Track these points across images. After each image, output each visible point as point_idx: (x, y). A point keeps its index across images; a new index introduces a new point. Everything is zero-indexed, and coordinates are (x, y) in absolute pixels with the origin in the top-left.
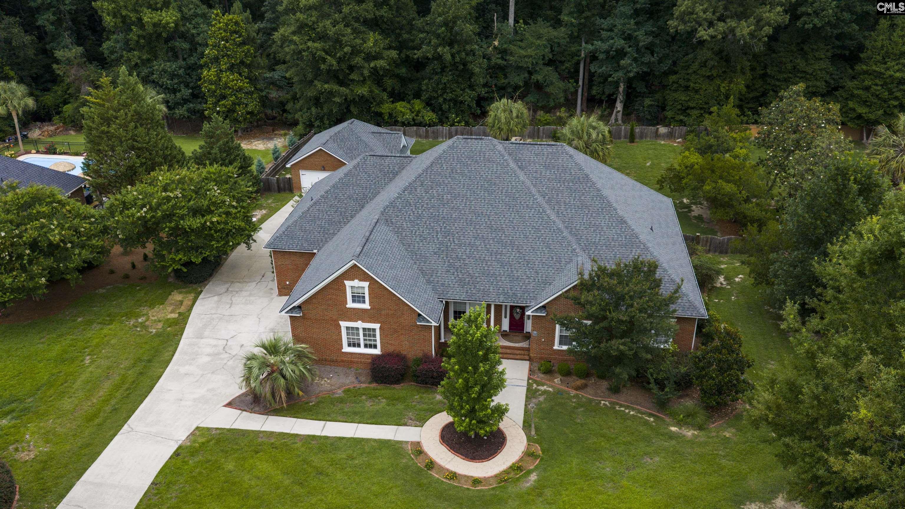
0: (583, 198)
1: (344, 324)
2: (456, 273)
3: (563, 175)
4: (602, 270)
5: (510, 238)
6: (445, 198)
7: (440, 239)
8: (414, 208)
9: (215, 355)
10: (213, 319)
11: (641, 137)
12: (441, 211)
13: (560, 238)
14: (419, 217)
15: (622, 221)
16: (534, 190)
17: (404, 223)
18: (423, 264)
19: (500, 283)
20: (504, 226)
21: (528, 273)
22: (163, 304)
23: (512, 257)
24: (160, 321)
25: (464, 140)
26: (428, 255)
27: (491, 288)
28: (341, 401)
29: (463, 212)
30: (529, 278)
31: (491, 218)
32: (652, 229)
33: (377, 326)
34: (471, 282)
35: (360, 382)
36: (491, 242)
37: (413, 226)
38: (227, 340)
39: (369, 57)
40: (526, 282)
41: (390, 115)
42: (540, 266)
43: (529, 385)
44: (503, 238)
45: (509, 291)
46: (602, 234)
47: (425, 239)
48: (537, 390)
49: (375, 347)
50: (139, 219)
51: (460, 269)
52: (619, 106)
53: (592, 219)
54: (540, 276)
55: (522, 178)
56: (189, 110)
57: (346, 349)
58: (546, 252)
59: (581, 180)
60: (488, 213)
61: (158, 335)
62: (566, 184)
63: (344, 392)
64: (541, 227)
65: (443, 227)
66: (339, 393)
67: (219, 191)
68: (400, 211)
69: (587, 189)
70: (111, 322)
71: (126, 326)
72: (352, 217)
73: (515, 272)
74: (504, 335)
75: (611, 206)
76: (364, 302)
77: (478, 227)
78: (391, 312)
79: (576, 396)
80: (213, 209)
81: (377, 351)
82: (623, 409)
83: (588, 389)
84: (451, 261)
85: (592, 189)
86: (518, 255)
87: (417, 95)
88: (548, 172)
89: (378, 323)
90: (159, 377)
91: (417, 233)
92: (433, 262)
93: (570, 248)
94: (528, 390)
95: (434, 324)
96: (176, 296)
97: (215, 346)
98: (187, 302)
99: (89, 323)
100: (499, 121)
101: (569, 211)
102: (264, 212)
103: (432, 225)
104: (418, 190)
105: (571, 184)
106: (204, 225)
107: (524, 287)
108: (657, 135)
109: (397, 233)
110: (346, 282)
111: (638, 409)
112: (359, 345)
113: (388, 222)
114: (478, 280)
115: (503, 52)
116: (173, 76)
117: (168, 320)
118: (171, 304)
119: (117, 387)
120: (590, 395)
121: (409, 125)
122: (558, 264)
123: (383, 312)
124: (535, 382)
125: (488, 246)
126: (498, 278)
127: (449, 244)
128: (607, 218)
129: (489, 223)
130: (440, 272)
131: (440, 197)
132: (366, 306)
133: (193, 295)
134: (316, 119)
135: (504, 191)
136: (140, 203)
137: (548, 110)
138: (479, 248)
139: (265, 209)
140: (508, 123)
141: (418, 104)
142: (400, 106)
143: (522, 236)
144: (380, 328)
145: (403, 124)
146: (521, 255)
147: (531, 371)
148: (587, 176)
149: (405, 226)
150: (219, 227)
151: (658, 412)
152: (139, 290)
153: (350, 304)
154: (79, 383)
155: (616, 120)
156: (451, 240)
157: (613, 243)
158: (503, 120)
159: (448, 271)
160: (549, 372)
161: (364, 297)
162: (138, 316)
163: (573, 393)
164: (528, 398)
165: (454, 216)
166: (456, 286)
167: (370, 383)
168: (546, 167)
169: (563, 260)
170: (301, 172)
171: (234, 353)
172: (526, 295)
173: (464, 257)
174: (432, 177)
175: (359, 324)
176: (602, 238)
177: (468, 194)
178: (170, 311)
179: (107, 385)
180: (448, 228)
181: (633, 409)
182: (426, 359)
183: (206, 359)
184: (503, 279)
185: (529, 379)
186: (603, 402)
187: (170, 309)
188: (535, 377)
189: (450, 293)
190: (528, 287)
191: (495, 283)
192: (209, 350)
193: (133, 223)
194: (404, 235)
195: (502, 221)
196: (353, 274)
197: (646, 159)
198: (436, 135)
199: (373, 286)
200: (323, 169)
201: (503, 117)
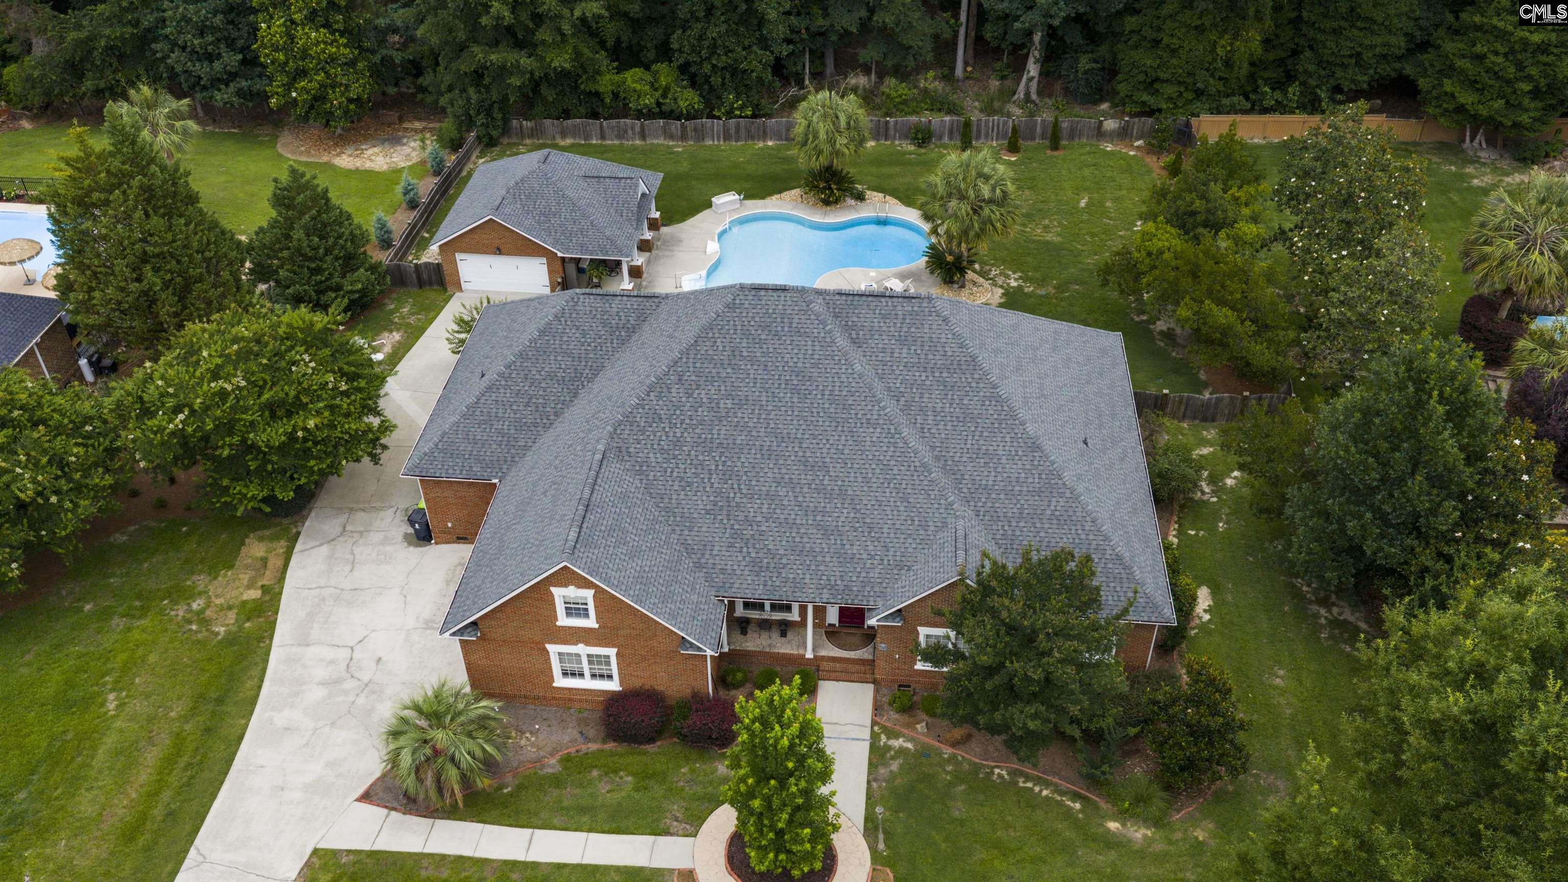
0: (965, 402)
1: (553, 649)
2: (745, 549)
3: (930, 357)
4: (998, 571)
5: (839, 483)
6: (722, 405)
7: (716, 485)
8: (667, 425)
9: (332, 683)
10: (323, 600)
11: (1072, 136)
12: (715, 432)
13: (926, 483)
14: (678, 443)
15: (1035, 446)
16: (878, 386)
17: (651, 455)
18: (686, 532)
19: (822, 568)
20: (827, 460)
21: (871, 548)
22: (231, 567)
23: (842, 519)
24: (230, 608)
25: (753, 293)
26: (695, 515)
27: (808, 576)
28: (557, 781)
29: (754, 433)
30: (872, 557)
31: (804, 445)
32: (1085, 442)
33: (612, 652)
34: (772, 565)
35: (588, 740)
36: (806, 490)
37: (667, 461)
38: (352, 648)
40: (868, 566)
41: (615, 95)
42: (892, 535)
43: (874, 737)
44: (826, 482)
45: (839, 582)
46: (999, 470)
47: (689, 484)
48: (888, 748)
49: (610, 677)
50: (173, 434)
51: (751, 541)
52: (1032, 69)
53: (982, 442)
54: (891, 553)
55: (858, 367)
56: (240, 93)
57: (561, 682)
58: (902, 509)
59: (964, 367)
60: (799, 436)
61: (231, 640)
62: (937, 374)
63: (561, 761)
64: (893, 463)
65: (720, 463)
66: (553, 765)
67: (313, 364)
68: (643, 432)
69: (974, 385)
70: (144, 612)
71: (171, 620)
72: (557, 414)
73: (847, 547)
74: (832, 634)
75: (1014, 417)
76: (587, 616)
77: (781, 462)
78: (634, 633)
79: (952, 759)
80: (305, 400)
81: (614, 686)
82: (1029, 785)
83: (973, 744)
84: (736, 527)
85: (981, 385)
86: (852, 515)
88: (905, 351)
89: (613, 646)
90: (241, 738)
91: (675, 474)
92: (704, 529)
93: (942, 502)
94: (874, 748)
95: (709, 653)
96: (255, 549)
97: (332, 662)
98: (275, 562)
99: (105, 614)
100: (816, 137)
101: (941, 427)
102: (397, 336)
103: (701, 458)
104: (673, 390)
105: (945, 375)
106: (292, 437)
107: (863, 574)
108: (1100, 133)
109: (640, 472)
110: (553, 589)
111: (1056, 785)
112: (582, 675)
113: (621, 453)
114: (784, 561)
116: (202, 29)
117: (244, 603)
118: (247, 567)
119: (169, 762)
120: (975, 756)
121: (650, 115)
122: (922, 532)
123: (621, 632)
124: (885, 729)
125: (800, 499)
126: (819, 558)
127: (732, 495)
128: (1008, 439)
129: (800, 454)
130: (717, 548)
131: (713, 405)
132: (591, 623)
133: (283, 543)
134: (478, 114)
135: (827, 392)
136: (170, 403)
137: (904, 73)
138: (785, 502)
139: (398, 330)
140: (831, 141)
141: (666, 74)
142: (633, 78)
143: (860, 479)
144: (618, 654)
145: (639, 115)
146: (858, 515)
147: (877, 708)
148: (974, 358)
149: (653, 460)
150: (320, 435)
151: (1088, 790)
152: (187, 534)
153: (563, 621)
154: (101, 754)
155: (1028, 94)
156: (736, 486)
157: (1017, 488)
158: (822, 135)
159: (731, 546)
160: (908, 709)
161: (586, 610)
162: (190, 595)
163: (947, 751)
164: (872, 766)
165: (738, 442)
166: (747, 573)
167: (604, 741)
168: (903, 341)
169: (931, 523)
170: (459, 256)
171: (366, 679)
172: (868, 589)
173: (759, 519)
174: (698, 365)
175: (582, 649)
176: (999, 478)
177: (764, 398)
178: (245, 582)
179: (152, 757)
180: (729, 463)
181: (1047, 784)
182: (697, 699)
183: (317, 694)
184: (828, 559)
185: (874, 723)
186: (997, 771)
187: (245, 578)
188: (883, 720)
189: (736, 585)
190: (871, 575)
191: (813, 567)
192: (321, 673)
193: (163, 443)
194: (651, 477)
195: (824, 451)
196: (565, 577)
197: (1078, 191)
198: (700, 135)
199: (601, 596)
200: (499, 251)
201: (822, 129)
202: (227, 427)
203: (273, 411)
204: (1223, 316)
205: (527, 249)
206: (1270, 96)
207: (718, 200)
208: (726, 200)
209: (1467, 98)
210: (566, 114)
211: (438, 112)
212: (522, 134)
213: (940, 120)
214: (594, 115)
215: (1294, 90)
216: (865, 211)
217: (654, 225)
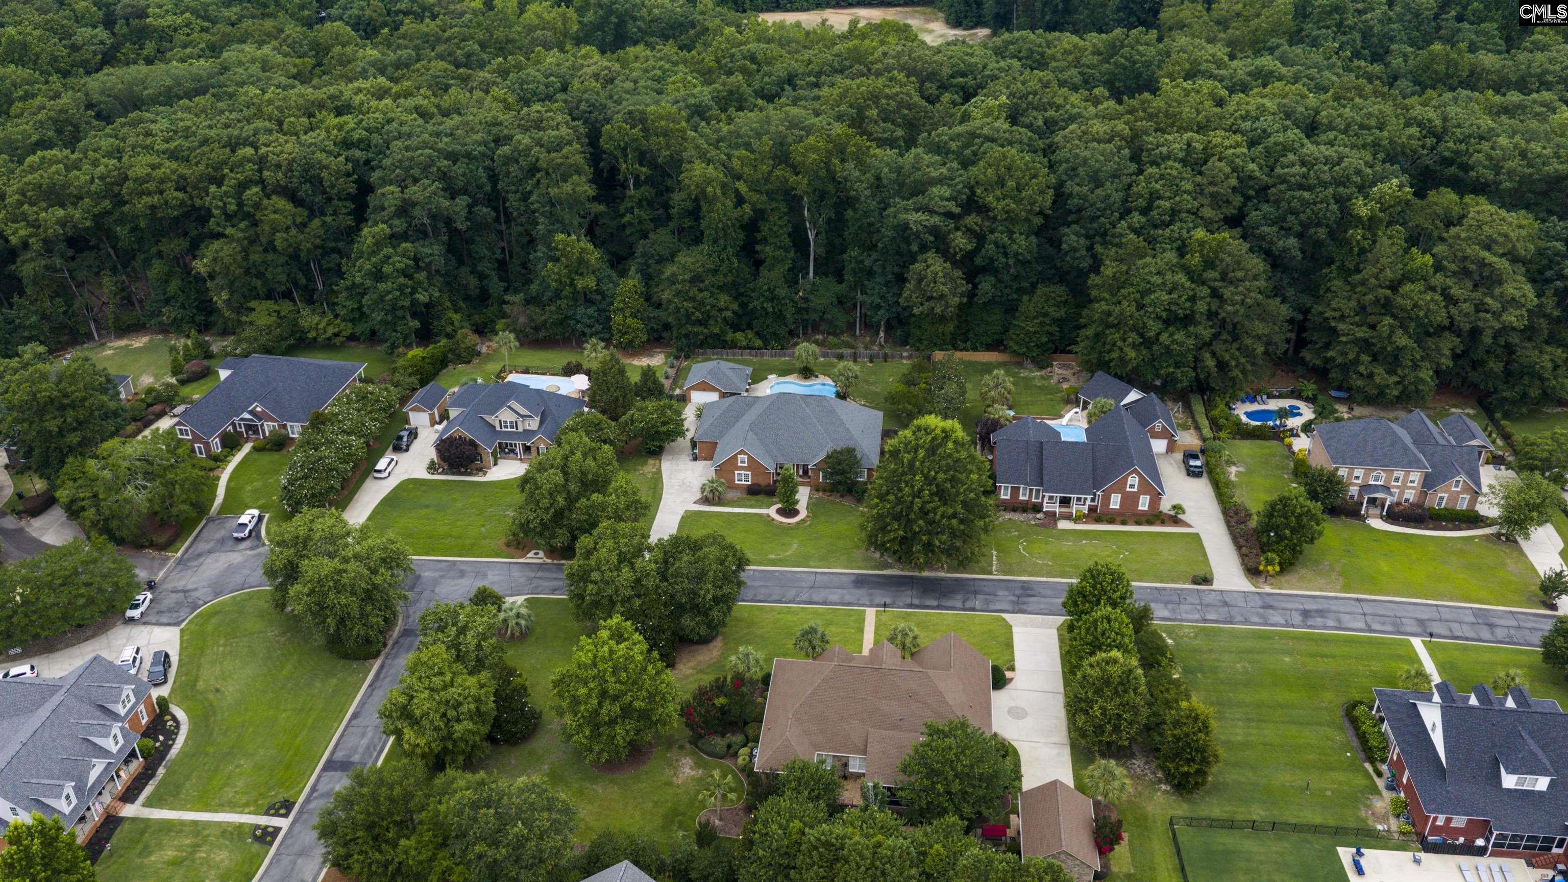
0: (832, 420)
1: (736, 472)
2: (780, 451)
3: (824, 410)
4: (835, 451)
5: (803, 437)
6: (775, 420)
7: (774, 437)
8: (763, 424)
9: (680, 485)
10: (672, 471)
11: (893, 357)
12: (774, 425)
13: (823, 437)
14: (765, 428)
15: (848, 430)
16: (812, 416)
18: (767, 447)
19: (798, 455)
20: (800, 432)
21: (809, 451)
22: (646, 464)
23: (802, 444)
24: (649, 473)
25: (782, 395)
26: (770, 443)
27: (795, 457)
28: (737, 500)
29: (783, 426)
30: (810, 453)
32: (862, 432)
33: (750, 473)
34: (787, 455)
35: (745, 494)
36: (795, 438)
37: (762, 432)
39: (721, 310)
40: (809, 455)
41: (732, 341)
42: (814, 448)
43: (809, 494)
44: (799, 437)
45: (802, 459)
46: (840, 434)
47: (768, 437)
48: (812, 496)
49: (749, 481)
51: (782, 450)
52: (882, 334)
53: (836, 428)
54: (814, 452)
55: (807, 411)
57: (738, 482)
58: (816, 443)
59: (832, 412)
60: (793, 426)
61: (653, 477)
62: (826, 414)
63: (739, 497)
64: (815, 432)
65: (775, 432)
68: (757, 426)
69: (834, 416)
71: (635, 474)
72: (733, 425)
73: (804, 451)
74: (800, 476)
75: (843, 423)
76: (745, 463)
77: (789, 432)
78: (756, 467)
79: (827, 499)
81: (749, 483)
82: (843, 503)
83: (831, 496)
84: (779, 446)
87: (750, 326)
88: (818, 408)
90: (662, 491)
91: (764, 435)
92: (772, 447)
94: (809, 496)
95: (772, 472)
96: (651, 462)
97: (679, 482)
98: (657, 464)
100: (802, 357)
101: (826, 425)
103: (770, 431)
104: (764, 416)
107: (808, 457)
108: (902, 357)
110: (739, 456)
112: (742, 480)
113: (752, 430)
114: (789, 454)
115: (806, 300)
116: (590, 317)
117: (653, 471)
118: (650, 465)
120: (832, 498)
121: (745, 348)
123: (752, 468)
124: (812, 493)
125: (793, 440)
126: (798, 453)
127: (778, 440)
128: (842, 428)
129: (794, 430)
130: (774, 451)
131: (773, 419)
132: (746, 465)
133: (658, 460)
135: (800, 417)
137: (835, 335)
138: (790, 441)
140: (807, 359)
141: (750, 334)
142: (739, 335)
143: (807, 436)
145: (740, 348)
146: (806, 444)
147: (810, 490)
148: (835, 410)
149: (759, 431)
152: (635, 457)
153: (740, 465)
155: (879, 342)
156: (778, 438)
157: (843, 439)
158: (804, 357)
159: (777, 450)
160: (817, 490)
161: (745, 461)
162: (638, 470)
163: (826, 497)
164: (808, 499)
165: (779, 428)
166: (781, 456)
167: (748, 494)
168: (818, 406)
170: (689, 393)
171: (688, 485)
172: (809, 460)
173: (784, 445)
174: (767, 412)
175: (743, 472)
176: (837, 436)
177: (785, 418)
178: (651, 468)
180: (777, 432)
182: (769, 485)
183: (677, 487)
184: (800, 454)
185: (809, 492)
186: (836, 500)
189: (778, 459)
190: (810, 457)
191: (796, 455)
192: (677, 484)
193: (636, 430)
194: (759, 434)
195: (799, 430)
196: (742, 452)
197: (890, 376)
198: (762, 355)
199: (750, 458)
200: (704, 390)
201: (804, 355)
202: (653, 427)
203: (664, 423)
204: (910, 407)
205: (713, 389)
206: (961, 345)
207: (770, 377)
208: (772, 377)
209: (1016, 348)
210: (715, 348)
211: (668, 345)
212: (698, 354)
213: (847, 351)
214: (724, 348)
215: (969, 343)
216: (818, 381)
217: (749, 384)
